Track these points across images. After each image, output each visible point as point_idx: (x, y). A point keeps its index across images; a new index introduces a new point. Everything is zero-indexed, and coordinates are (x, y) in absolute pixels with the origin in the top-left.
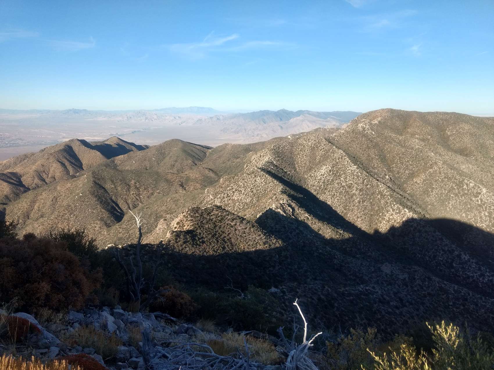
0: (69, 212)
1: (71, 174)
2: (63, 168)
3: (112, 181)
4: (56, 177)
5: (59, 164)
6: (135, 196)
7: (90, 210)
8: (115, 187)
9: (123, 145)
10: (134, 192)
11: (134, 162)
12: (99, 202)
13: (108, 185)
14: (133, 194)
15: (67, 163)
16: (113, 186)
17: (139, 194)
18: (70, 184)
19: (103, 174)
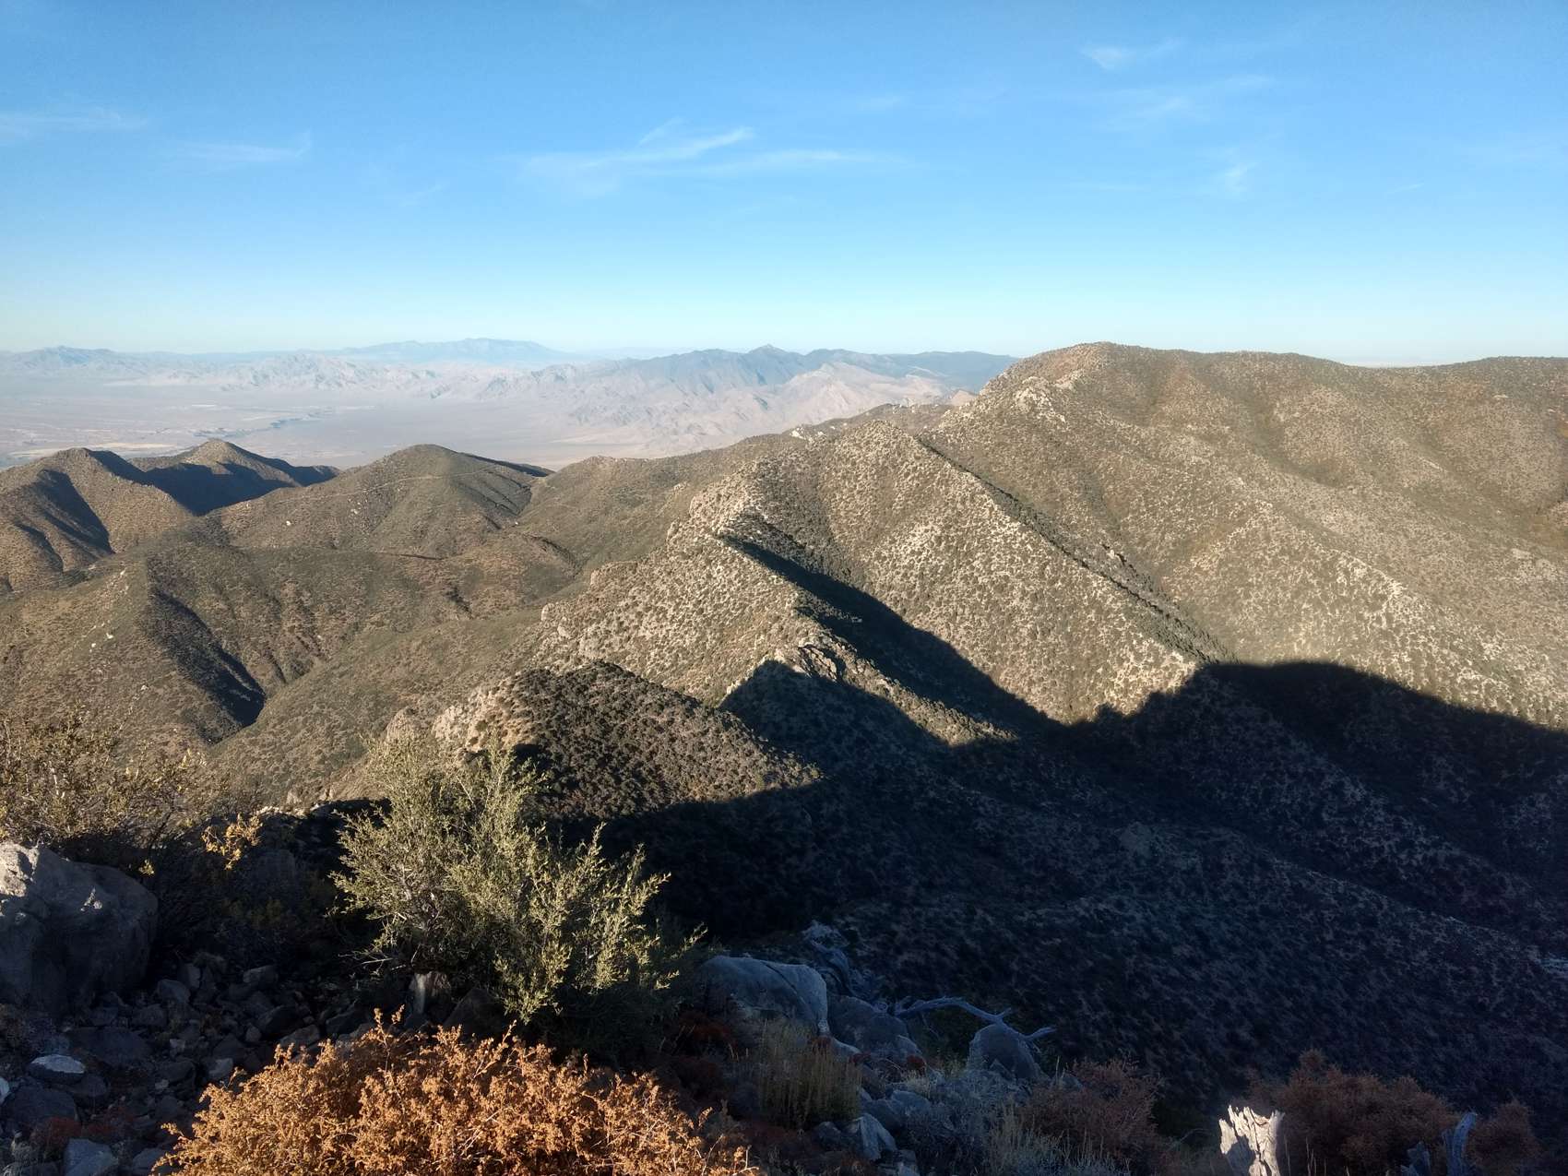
0: (68, 696)
1: (66, 569)
2: (35, 549)
3: (220, 589)
4: (12, 580)
5: (23, 535)
6: (300, 635)
7: (144, 687)
8: (230, 607)
9: (249, 466)
10: (294, 621)
11: (288, 523)
12: (176, 660)
13: (206, 601)
14: (291, 629)
15: (51, 532)
16: (221, 605)
17: (314, 628)
18: (69, 604)
19: (187, 566)
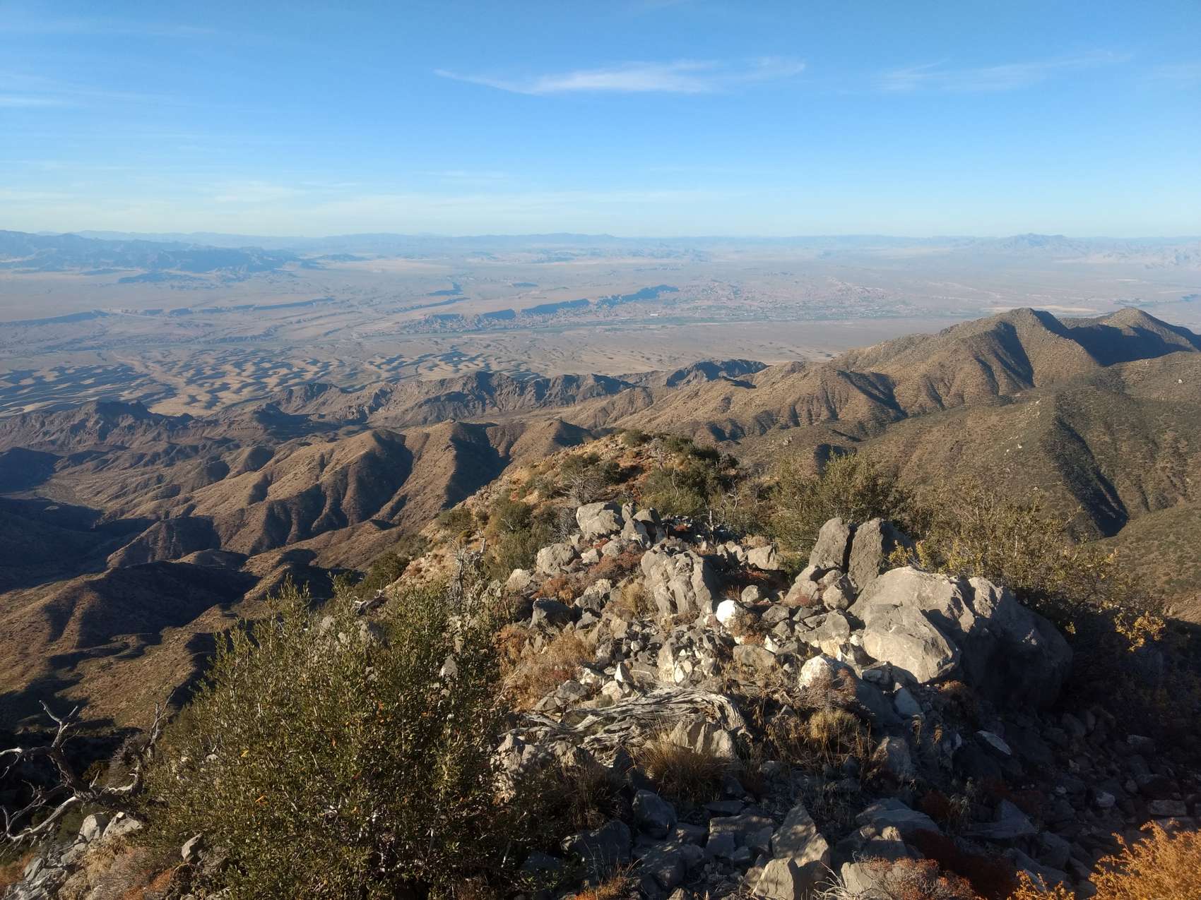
0: (985, 483)
1: (1000, 394)
2: (984, 376)
3: (1108, 426)
4: (966, 397)
5: (978, 366)
6: (1170, 474)
7: (1036, 488)
8: (1114, 441)
9: (1155, 331)
10: (1167, 463)
11: (1180, 381)
12: (1063, 473)
13: (1096, 434)
14: (1163, 469)
15: (996, 366)
16: (1107, 439)
17: (1184, 471)
18: (998, 418)
19: (1087, 404)
